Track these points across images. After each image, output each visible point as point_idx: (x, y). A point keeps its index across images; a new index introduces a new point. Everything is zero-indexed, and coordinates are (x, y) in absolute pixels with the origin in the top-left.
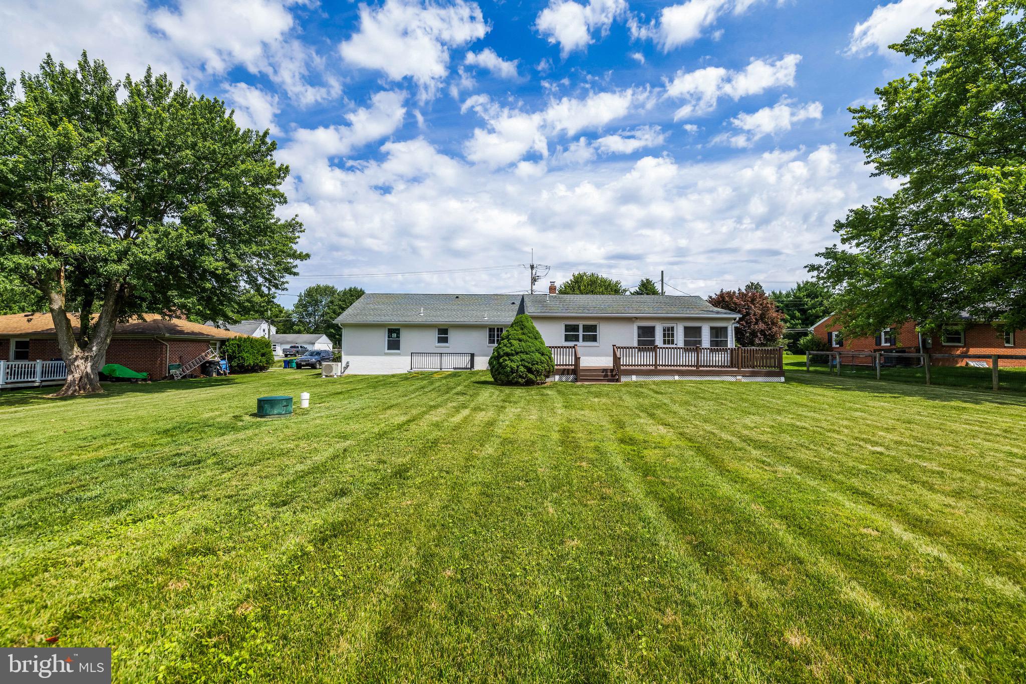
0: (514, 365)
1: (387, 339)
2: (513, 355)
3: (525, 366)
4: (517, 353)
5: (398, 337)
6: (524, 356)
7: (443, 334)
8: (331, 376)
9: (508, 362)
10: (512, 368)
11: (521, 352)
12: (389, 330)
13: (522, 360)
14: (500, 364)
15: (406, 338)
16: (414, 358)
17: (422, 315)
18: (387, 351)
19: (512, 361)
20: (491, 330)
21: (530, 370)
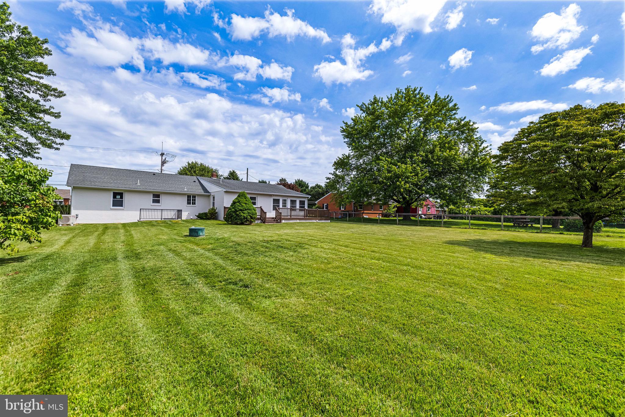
0: (245, 215)
1: (112, 199)
2: (244, 210)
3: (250, 216)
4: (246, 210)
5: (122, 197)
6: (249, 211)
7: (157, 197)
8: (69, 225)
9: (242, 214)
10: (244, 217)
11: (247, 209)
12: (114, 193)
13: (249, 213)
14: (237, 215)
15: (127, 198)
16: (142, 212)
17: (139, 185)
18: (112, 207)
19: (244, 213)
20: (189, 197)
21: (251, 218)
